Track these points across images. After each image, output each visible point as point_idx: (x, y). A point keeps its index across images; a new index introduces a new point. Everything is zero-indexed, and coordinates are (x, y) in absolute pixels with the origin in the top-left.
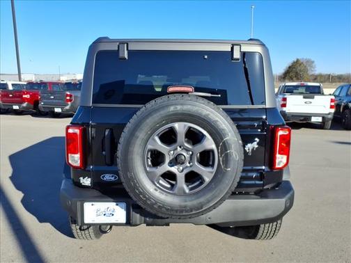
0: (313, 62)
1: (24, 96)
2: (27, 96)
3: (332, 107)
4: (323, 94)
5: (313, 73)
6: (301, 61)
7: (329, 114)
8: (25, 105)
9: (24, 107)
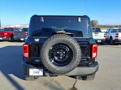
0: (98, 21)
1: (5, 34)
2: (6, 34)
3: (105, 37)
4: (101, 32)
5: (98, 25)
6: (94, 21)
7: (104, 39)
8: (5, 37)
9: (5, 38)
